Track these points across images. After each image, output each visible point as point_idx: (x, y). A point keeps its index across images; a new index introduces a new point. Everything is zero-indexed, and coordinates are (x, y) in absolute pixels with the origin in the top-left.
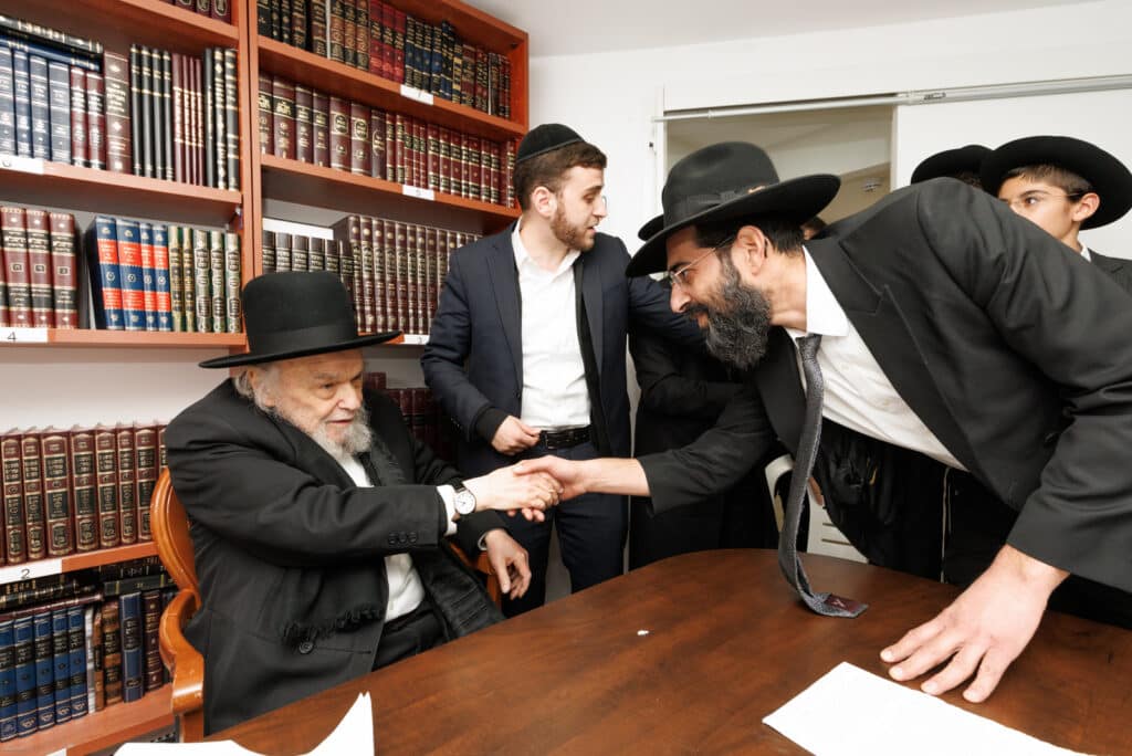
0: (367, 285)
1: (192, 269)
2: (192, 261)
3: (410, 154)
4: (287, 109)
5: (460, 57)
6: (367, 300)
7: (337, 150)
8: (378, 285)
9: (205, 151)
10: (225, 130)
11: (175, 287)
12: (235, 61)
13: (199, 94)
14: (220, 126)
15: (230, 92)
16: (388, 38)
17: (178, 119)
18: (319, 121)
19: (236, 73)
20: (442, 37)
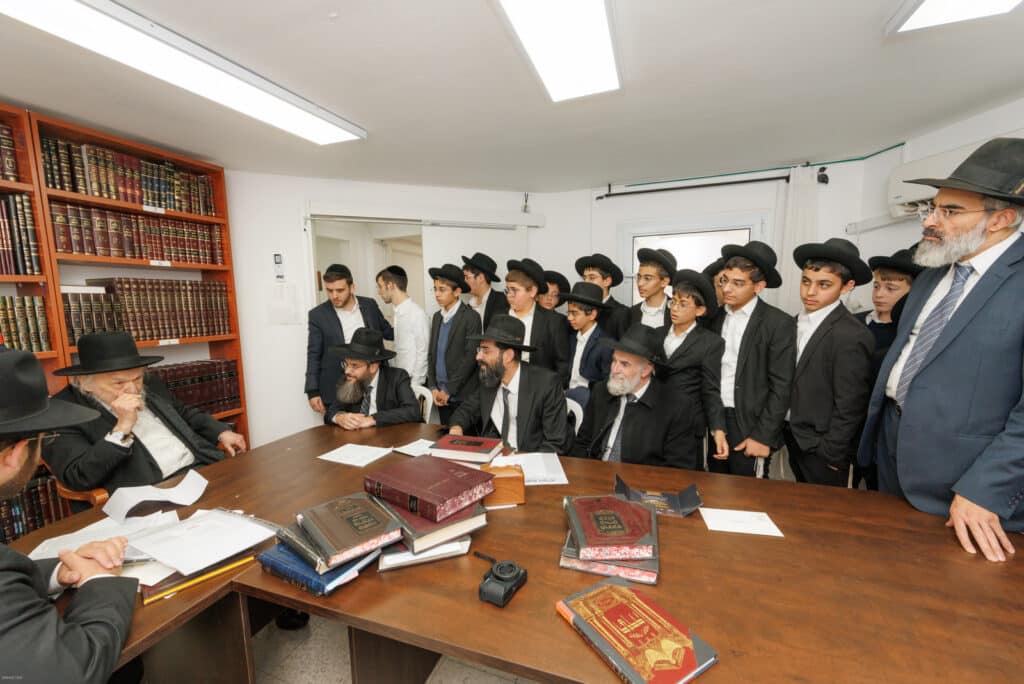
0: (130, 315)
1: (14, 319)
2: (14, 314)
3: (150, 237)
4: (63, 220)
5: (178, 180)
6: (131, 323)
7: (98, 239)
8: (138, 314)
9: (14, 252)
10: (28, 241)
12: (30, 201)
13: (6, 220)
14: (24, 238)
15: (28, 219)
16: (128, 174)
18: (85, 224)
19: (31, 207)
20: (165, 171)
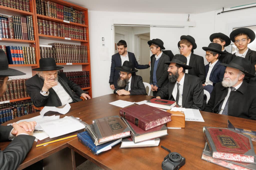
0: (59, 55)
1: (27, 53)
3: (66, 31)
4: (42, 24)
5: (74, 13)
6: (59, 57)
7: (51, 31)
8: (61, 55)
9: (28, 33)
11: (24, 57)
12: (32, 18)
13: (26, 24)
14: (30, 29)
15: (32, 23)
16: (60, 11)
17: (22, 28)
18: (48, 26)
19: (33, 20)
20: (71, 10)
